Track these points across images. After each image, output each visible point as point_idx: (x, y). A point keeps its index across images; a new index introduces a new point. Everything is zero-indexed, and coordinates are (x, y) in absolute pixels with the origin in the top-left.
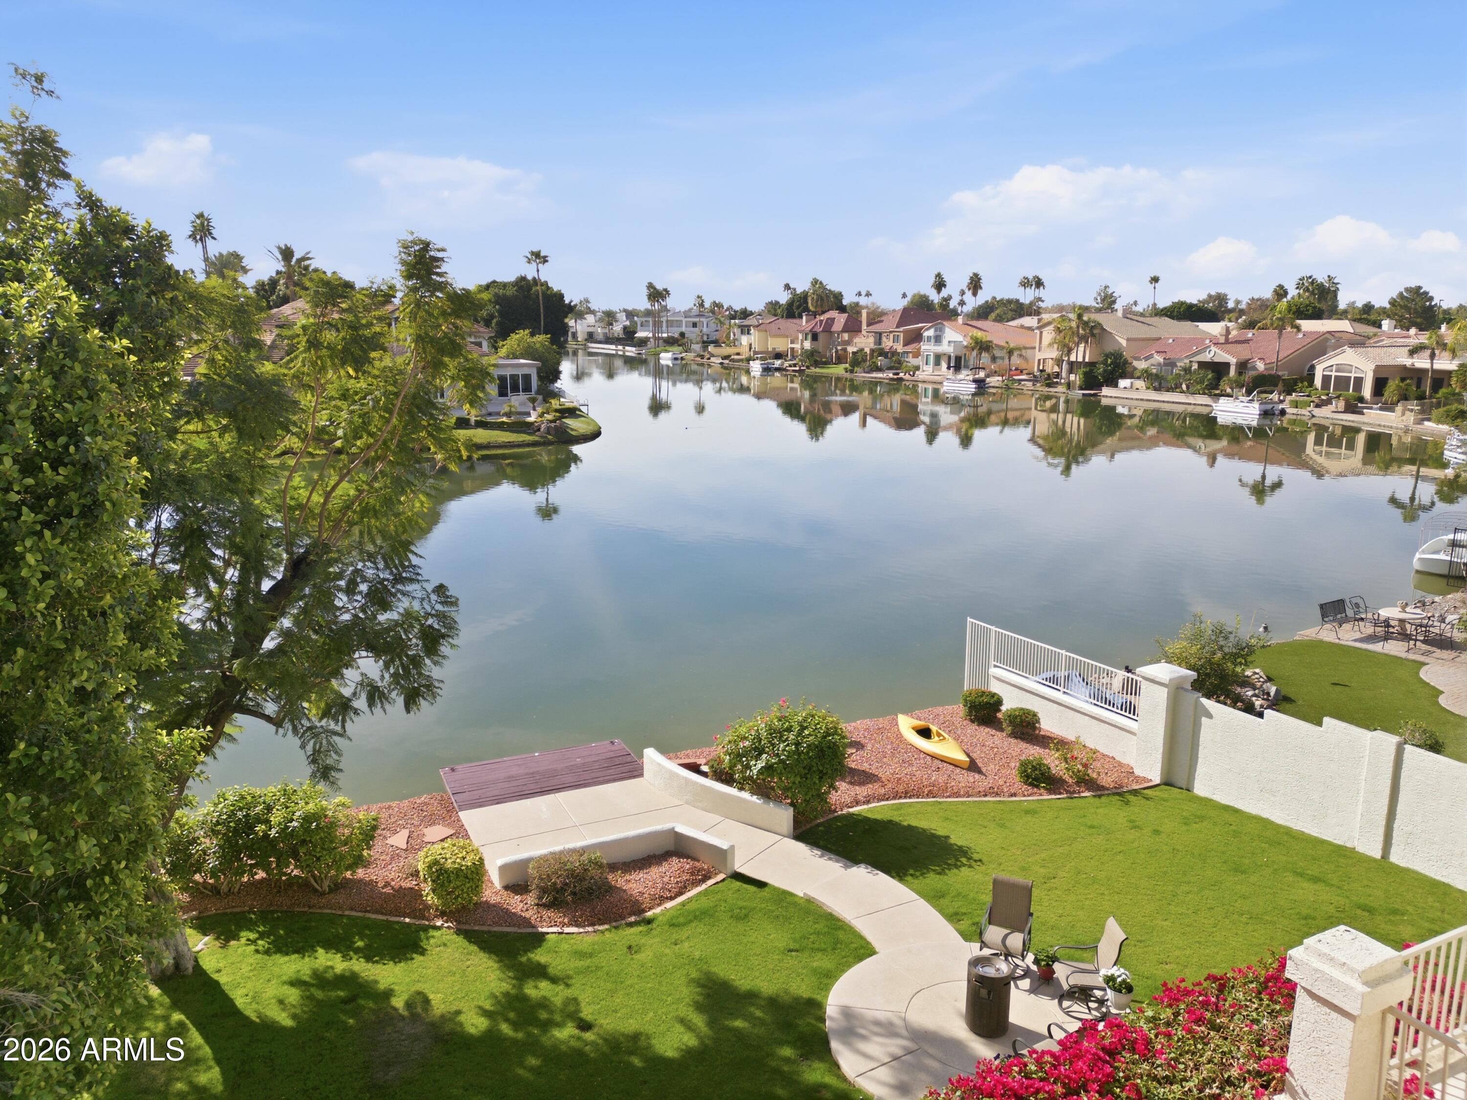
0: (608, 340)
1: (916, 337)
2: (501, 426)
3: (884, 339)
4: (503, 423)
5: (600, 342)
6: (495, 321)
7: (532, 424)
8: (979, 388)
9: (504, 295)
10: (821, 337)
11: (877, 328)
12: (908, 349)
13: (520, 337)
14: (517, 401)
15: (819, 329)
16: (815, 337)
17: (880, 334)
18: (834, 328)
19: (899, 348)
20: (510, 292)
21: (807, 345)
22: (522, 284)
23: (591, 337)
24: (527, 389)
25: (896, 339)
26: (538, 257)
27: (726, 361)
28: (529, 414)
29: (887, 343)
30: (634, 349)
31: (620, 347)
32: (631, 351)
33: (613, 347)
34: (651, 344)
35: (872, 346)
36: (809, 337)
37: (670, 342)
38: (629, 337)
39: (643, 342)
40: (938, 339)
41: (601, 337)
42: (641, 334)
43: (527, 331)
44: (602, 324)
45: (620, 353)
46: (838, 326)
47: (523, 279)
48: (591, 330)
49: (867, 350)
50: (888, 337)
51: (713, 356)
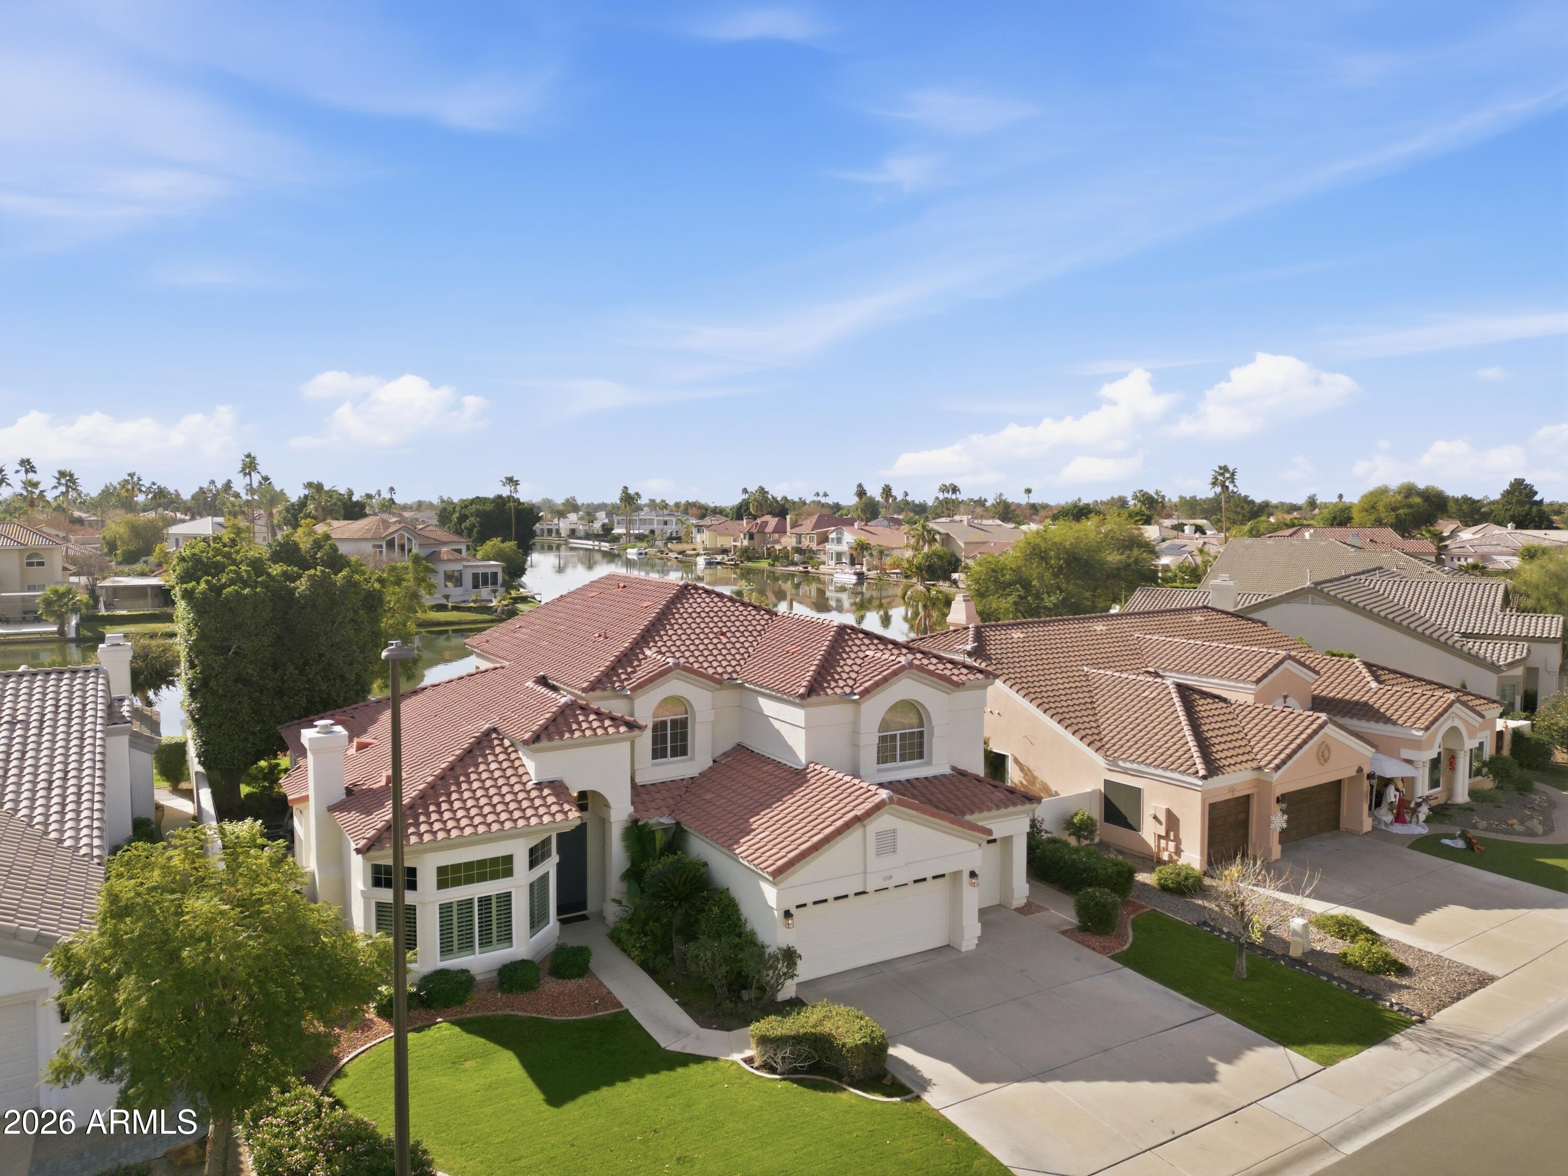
0: (588, 536)
1: (824, 539)
2: (469, 609)
3: (803, 539)
4: (471, 607)
5: (580, 538)
6: (475, 529)
7: (492, 607)
8: (858, 579)
9: (484, 510)
10: (756, 537)
11: (797, 530)
12: (820, 547)
13: (493, 544)
14: (485, 592)
15: (754, 530)
16: (752, 537)
17: (800, 535)
18: (767, 530)
19: (814, 546)
20: (489, 507)
21: (746, 543)
22: (500, 501)
23: (573, 533)
24: (495, 582)
25: (811, 540)
26: (511, 481)
27: (680, 556)
28: (491, 601)
29: (805, 543)
30: (607, 544)
31: (597, 543)
32: (605, 546)
33: (591, 542)
34: (623, 540)
35: (794, 544)
36: (747, 536)
37: (640, 538)
38: (606, 533)
39: (616, 539)
40: (839, 541)
41: (582, 534)
42: (617, 531)
43: (499, 539)
44: (583, 522)
45: (597, 548)
46: (770, 529)
47: (500, 497)
48: (573, 527)
49: (789, 548)
50: (806, 538)
51: (671, 551)
